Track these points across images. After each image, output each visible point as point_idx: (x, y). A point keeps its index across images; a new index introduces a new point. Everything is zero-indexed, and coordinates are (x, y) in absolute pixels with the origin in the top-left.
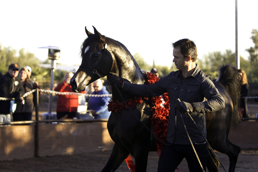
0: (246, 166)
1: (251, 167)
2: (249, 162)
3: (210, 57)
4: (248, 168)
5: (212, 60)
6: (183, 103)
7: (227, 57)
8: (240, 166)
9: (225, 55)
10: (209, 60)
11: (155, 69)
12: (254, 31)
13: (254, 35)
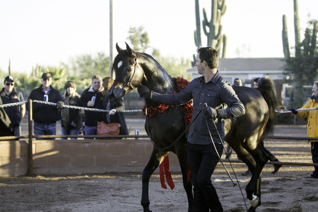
0: (124, 193)
1: (131, 195)
2: (129, 189)
3: (78, 62)
4: (128, 197)
5: (81, 66)
6: (209, 108)
7: (98, 61)
8: (117, 194)
9: (96, 59)
10: (77, 65)
11: (11, 78)
12: (132, 31)
13: (133, 34)
